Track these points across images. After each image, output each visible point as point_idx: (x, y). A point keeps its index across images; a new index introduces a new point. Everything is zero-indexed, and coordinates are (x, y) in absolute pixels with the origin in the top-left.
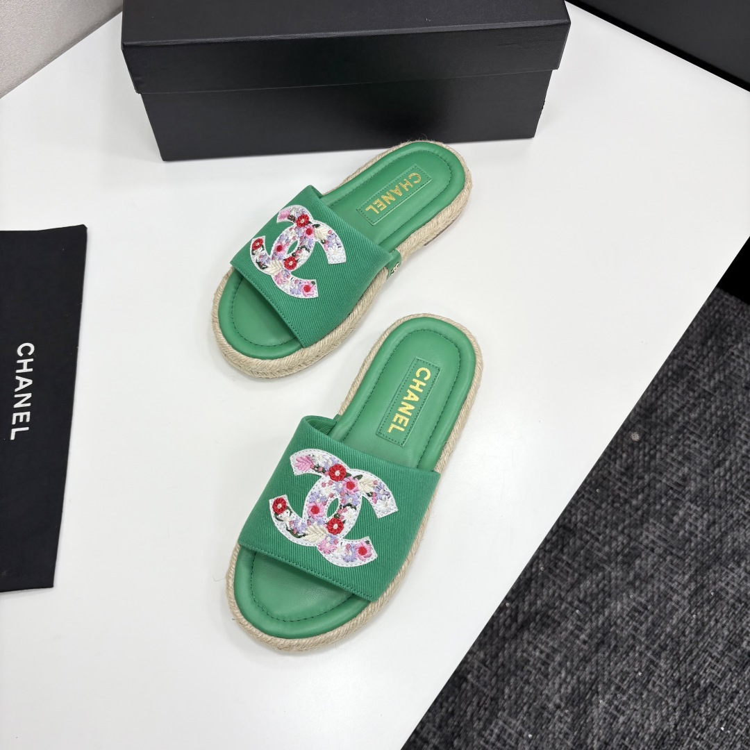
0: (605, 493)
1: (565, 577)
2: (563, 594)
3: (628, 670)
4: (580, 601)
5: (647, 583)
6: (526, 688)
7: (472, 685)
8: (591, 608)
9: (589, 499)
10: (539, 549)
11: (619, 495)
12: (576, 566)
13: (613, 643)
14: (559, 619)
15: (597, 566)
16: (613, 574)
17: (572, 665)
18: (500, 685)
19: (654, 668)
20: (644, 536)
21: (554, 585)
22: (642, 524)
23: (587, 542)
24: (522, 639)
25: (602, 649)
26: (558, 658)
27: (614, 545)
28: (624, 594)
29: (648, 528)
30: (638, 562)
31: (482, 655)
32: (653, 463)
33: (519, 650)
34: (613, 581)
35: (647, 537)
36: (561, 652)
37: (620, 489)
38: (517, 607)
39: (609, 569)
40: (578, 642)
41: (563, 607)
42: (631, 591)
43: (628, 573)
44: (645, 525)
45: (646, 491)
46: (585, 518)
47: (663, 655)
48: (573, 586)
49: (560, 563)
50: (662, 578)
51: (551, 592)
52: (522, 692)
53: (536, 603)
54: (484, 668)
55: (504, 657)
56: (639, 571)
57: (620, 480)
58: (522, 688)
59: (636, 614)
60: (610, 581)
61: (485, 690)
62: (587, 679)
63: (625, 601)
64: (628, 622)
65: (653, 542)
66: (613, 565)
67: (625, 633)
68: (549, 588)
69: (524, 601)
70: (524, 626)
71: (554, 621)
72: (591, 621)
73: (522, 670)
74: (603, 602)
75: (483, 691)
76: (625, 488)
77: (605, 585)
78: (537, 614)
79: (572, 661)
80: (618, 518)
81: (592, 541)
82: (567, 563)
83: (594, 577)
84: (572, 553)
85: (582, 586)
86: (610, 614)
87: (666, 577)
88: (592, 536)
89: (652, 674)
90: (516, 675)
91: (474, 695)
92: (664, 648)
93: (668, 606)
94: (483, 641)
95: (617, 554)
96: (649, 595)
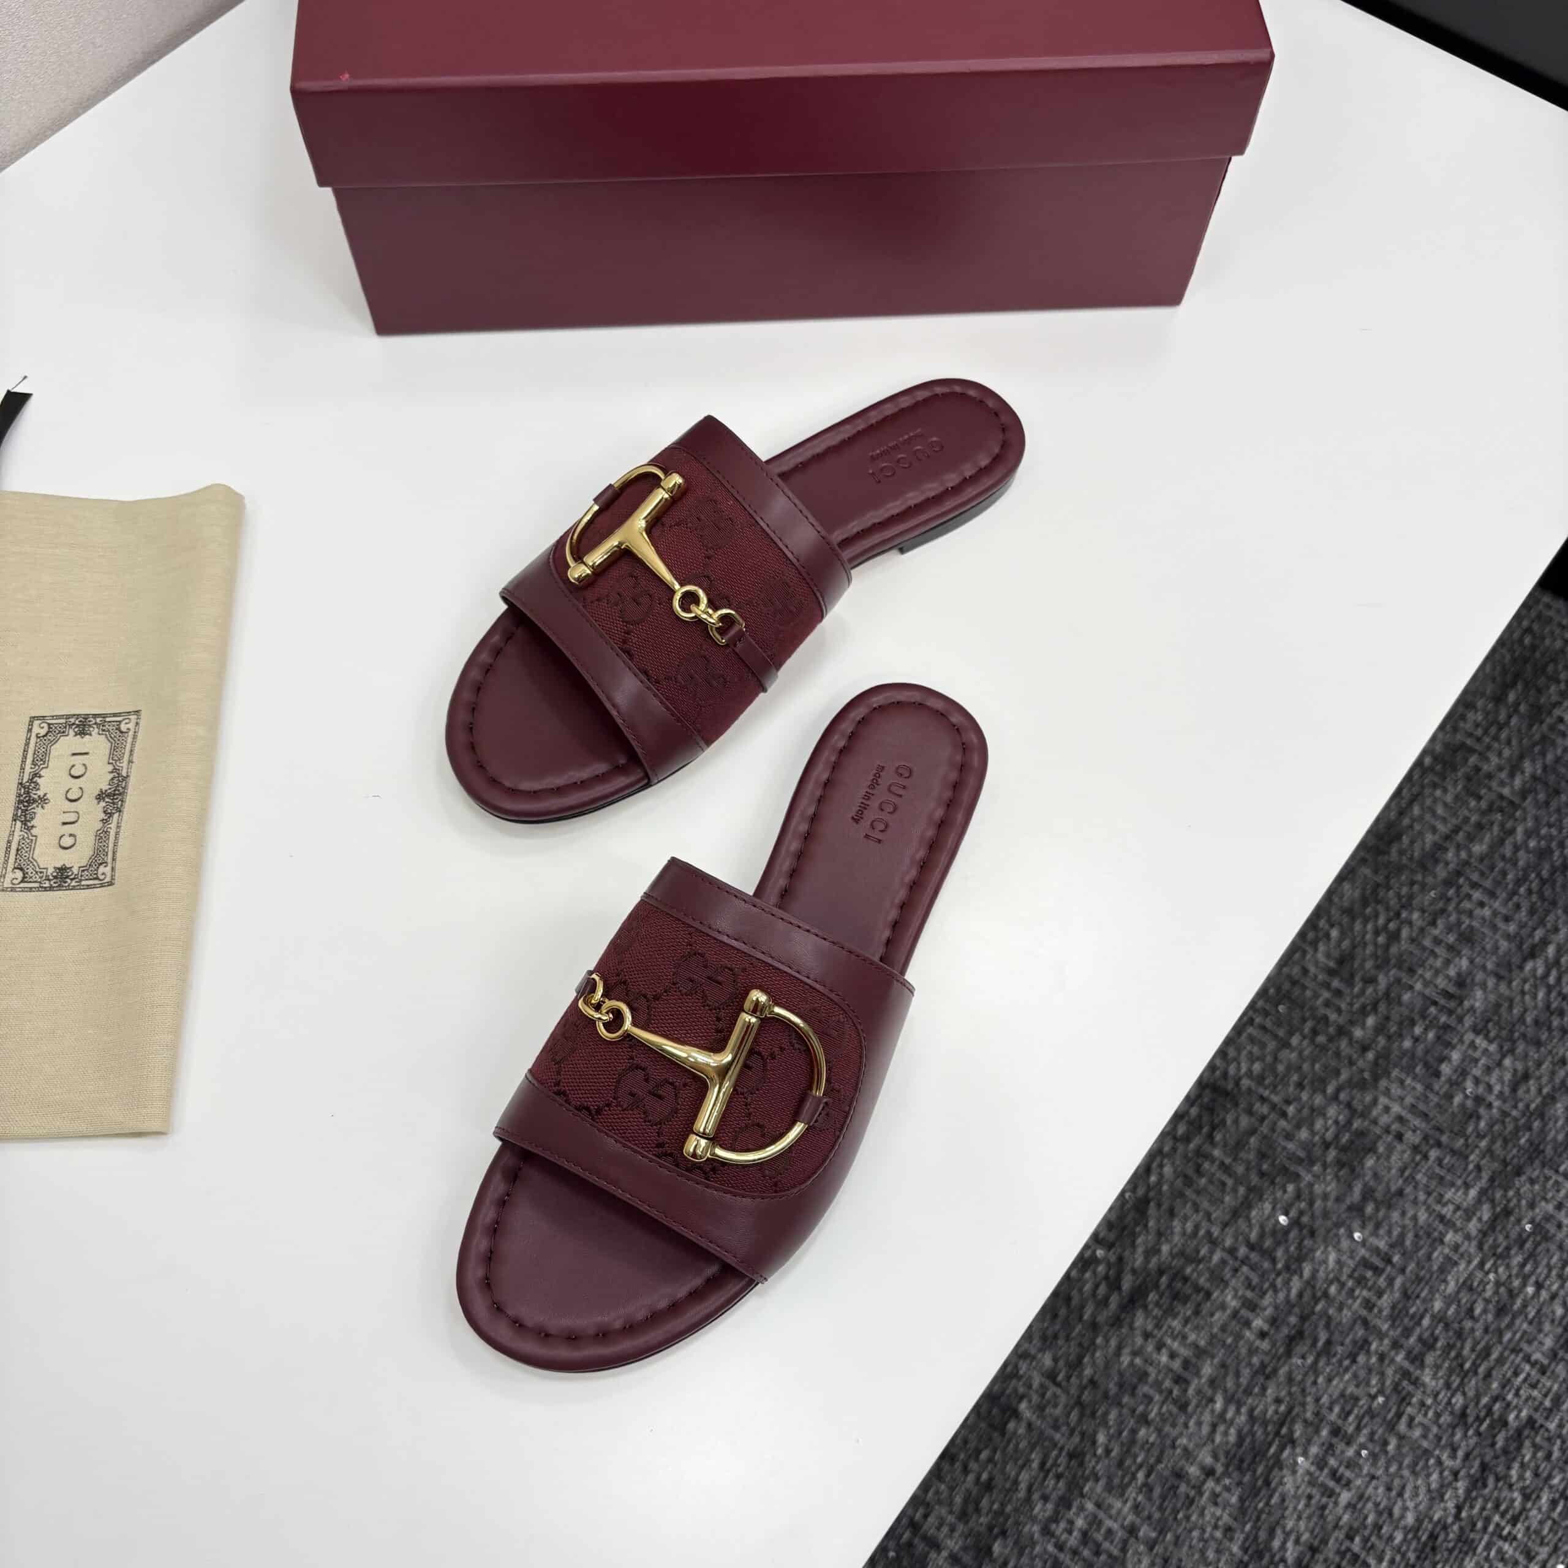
0: (1297, 1014)
1: (1218, 1194)
2: (1216, 1231)
3: (1358, 1392)
4: (1252, 1247)
5: (1390, 1207)
6: (1142, 1432)
7: (1030, 1425)
8: (1274, 1261)
9: (1263, 1028)
10: (1164, 1135)
11: (1326, 1018)
12: (1240, 1169)
13: (1323, 1337)
14: (1207, 1285)
15: (1285, 1170)
16: (1318, 1189)
17: (1238, 1385)
18: (1088, 1425)
19: (1411, 1388)
20: (1380, 1107)
21: (1197, 1211)
22: (1376, 1079)
23: (1263, 1118)
24: (1132, 1328)
25: (1301, 1348)
26: (1207, 1370)
27: (1319, 1125)
28: (1342, 1231)
29: (1388, 1090)
30: (1370, 1162)
31: (1047, 1360)
32: (1394, 950)
33: (1126, 1351)
34: (1318, 1203)
35: (1387, 1109)
36: (1213, 1357)
37: (1327, 1004)
38: (1120, 1259)
39: (1308, 1178)
40: (1248, 1334)
41: (1216, 1258)
42: (1356, 1224)
43: (1350, 1187)
44: (1383, 1083)
45: (1382, 1008)
46: (1257, 1067)
47: (1430, 1359)
48: (1235, 1214)
49: (1206, 1165)
50: (1422, 1197)
51: (1189, 1226)
52: (1133, 1441)
53: (1159, 1251)
54: (1052, 1389)
55: (1094, 1364)
56: (1372, 1183)
57: (1327, 986)
58: (1134, 1432)
59: (1369, 1274)
60: (1311, 1204)
61: (1057, 1436)
62: (1270, 1412)
63: (1345, 1244)
64: (1352, 1290)
65: (1400, 1119)
66: (1317, 1168)
67: (1347, 1314)
68: (1186, 1218)
69: (1133, 1245)
70: (1134, 1300)
71: (1198, 1289)
72: (1276, 1291)
73: (1133, 1394)
74: (1300, 1247)
75: (1051, 1439)
76: (1337, 1001)
77: (1301, 1213)
78: (1161, 1272)
79: (1238, 1375)
80: (1325, 1067)
81: (1273, 1116)
82: (1222, 1163)
83: (1279, 1194)
84: (1232, 1142)
85: (1254, 1213)
86: (1315, 1272)
87: (1429, 1194)
88: (1273, 1107)
89: (1404, 1400)
90: (1120, 1404)
91: (1032, 1447)
92: (1428, 1344)
93: (1435, 1254)
94: (1050, 1332)
95: (1327, 1146)
96: (1396, 1232)
